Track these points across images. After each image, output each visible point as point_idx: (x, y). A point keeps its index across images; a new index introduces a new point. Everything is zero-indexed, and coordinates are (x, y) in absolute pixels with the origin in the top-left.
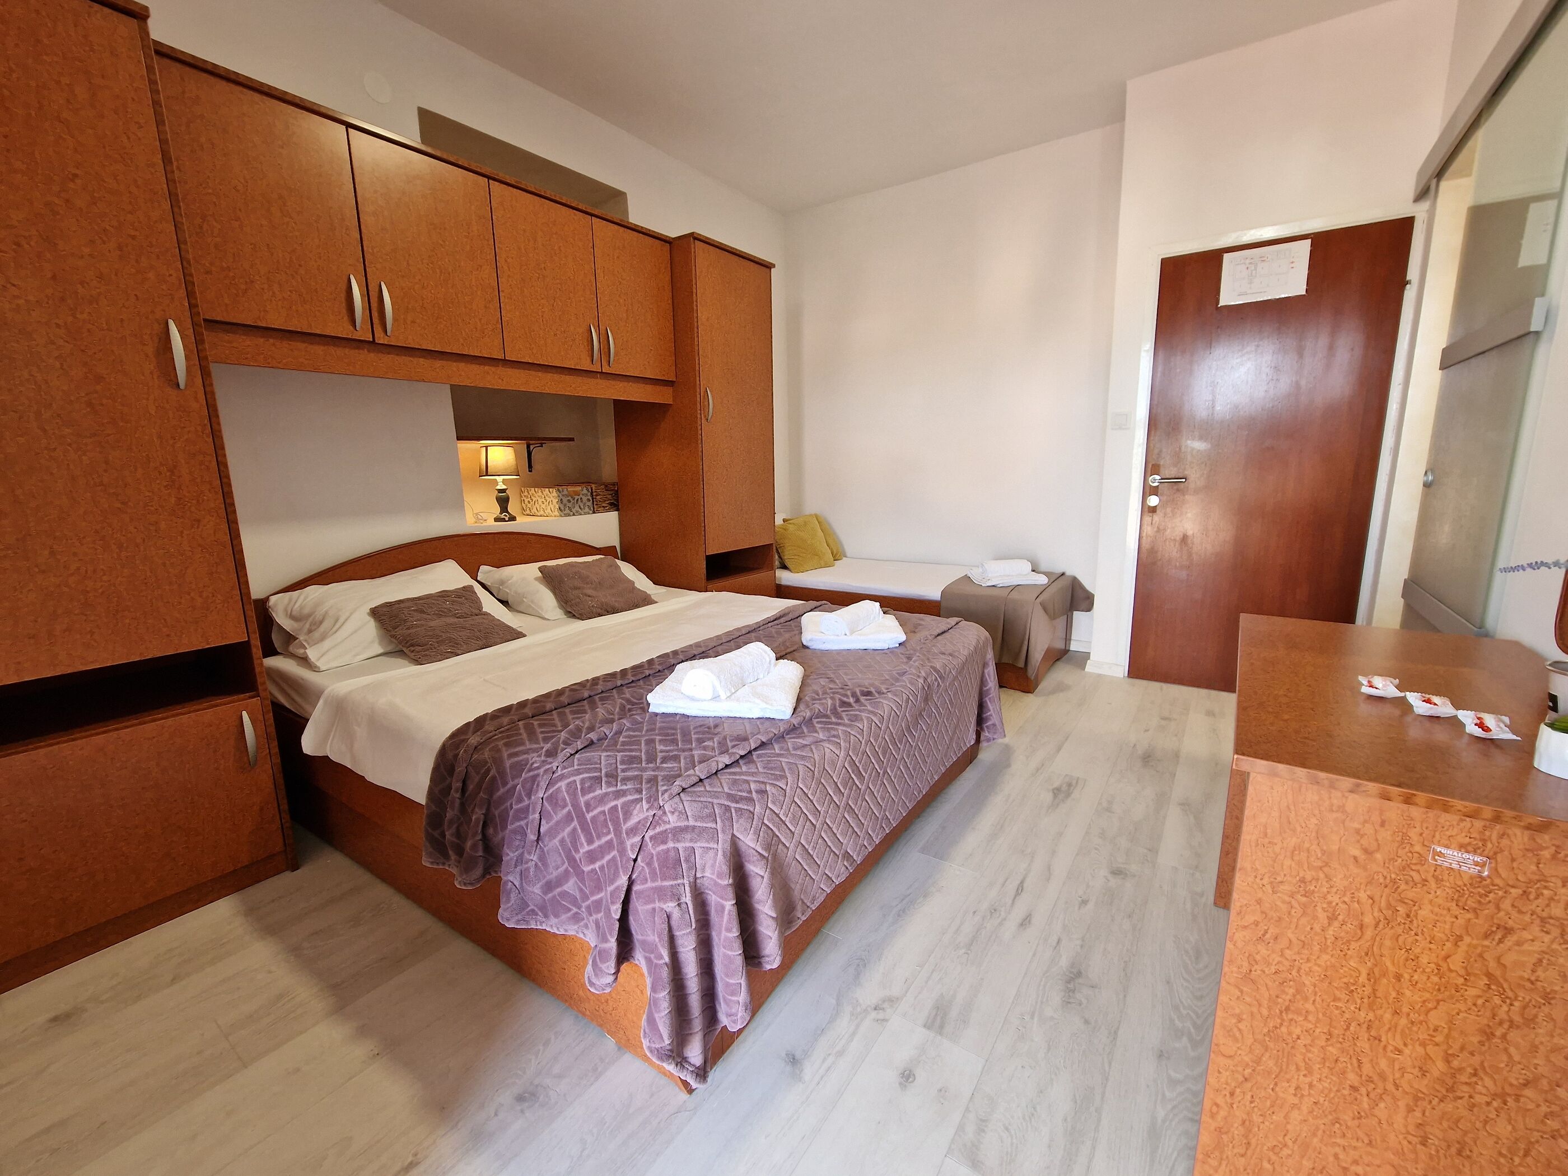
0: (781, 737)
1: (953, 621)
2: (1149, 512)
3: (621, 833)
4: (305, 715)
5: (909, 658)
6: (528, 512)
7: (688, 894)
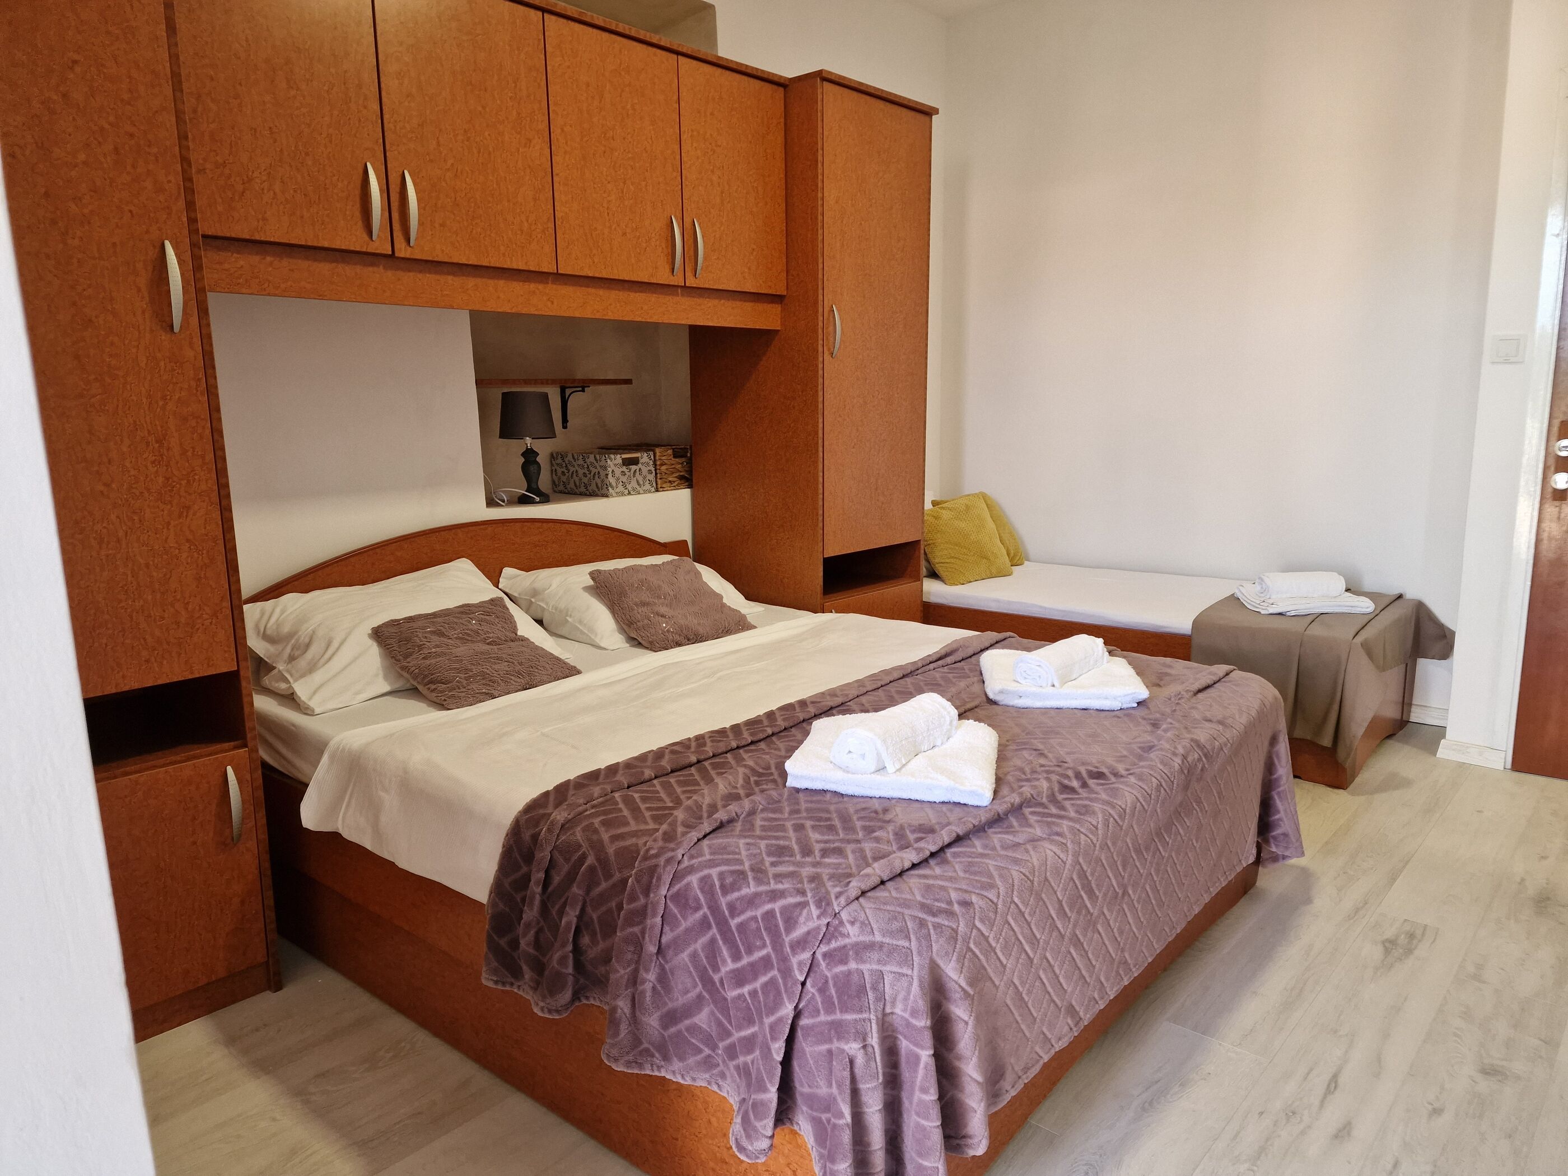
0: (980, 830)
1: (1221, 669)
2: (1555, 499)
3: (782, 945)
4: (305, 780)
5: (1155, 725)
6: (561, 488)
7: (875, 1035)
